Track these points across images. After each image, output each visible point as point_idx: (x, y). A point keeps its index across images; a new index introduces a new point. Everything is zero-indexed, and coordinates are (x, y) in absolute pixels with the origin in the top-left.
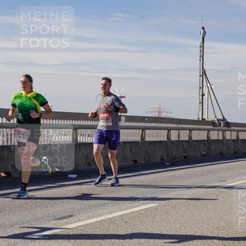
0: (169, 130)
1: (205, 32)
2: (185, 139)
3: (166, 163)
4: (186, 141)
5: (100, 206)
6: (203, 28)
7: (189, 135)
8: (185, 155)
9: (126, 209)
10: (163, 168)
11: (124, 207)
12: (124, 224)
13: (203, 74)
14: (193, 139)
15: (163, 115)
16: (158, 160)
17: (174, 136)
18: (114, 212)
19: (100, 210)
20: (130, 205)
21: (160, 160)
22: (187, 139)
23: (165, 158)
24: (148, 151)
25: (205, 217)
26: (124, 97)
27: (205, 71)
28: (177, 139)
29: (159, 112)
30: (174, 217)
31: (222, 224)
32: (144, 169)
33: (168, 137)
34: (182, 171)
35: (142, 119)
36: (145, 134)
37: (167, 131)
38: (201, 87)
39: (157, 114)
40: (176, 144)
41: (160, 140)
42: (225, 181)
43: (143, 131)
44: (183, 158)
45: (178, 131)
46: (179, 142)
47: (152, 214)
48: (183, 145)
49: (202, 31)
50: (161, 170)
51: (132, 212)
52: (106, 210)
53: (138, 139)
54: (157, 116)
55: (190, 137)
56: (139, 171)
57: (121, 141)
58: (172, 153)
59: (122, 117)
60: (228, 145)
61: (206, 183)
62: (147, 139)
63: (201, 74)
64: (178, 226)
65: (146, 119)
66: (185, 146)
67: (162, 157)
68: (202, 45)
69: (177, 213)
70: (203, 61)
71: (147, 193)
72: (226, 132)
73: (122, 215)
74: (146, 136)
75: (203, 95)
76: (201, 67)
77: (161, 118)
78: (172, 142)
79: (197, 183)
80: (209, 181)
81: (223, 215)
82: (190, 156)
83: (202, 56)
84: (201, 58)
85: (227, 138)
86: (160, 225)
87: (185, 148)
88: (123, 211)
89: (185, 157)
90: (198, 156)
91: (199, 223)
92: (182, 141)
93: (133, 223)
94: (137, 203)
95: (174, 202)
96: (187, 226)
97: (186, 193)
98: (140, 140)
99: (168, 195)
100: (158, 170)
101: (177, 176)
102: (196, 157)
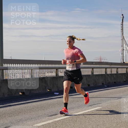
0: (106, 68)
2: (114, 73)
3: (105, 86)
4: (115, 74)
5: (71, 109)
7: (117, 71)
8: (115, 81)
9: (85, 110)
10: (104, 88)
12: (84, 118)
14: (119, 73)
15: (103, 61)
16: (101, 84)
17: (109, 72)
19: (71, 111)
20: (87, 108)
21: (102, 84)
22: (116, 73)
23: (104, 83)
24: (95, 80)
27: (124, 37)
28: (111, 73)
29: (101, 59)
32: (94, 89)
33: (106, 72)
34: (113, 90)
35: (92, 63)
36: (93, 71)
37: (105, 69)
39: (99, 60)
40: (110, 75)
41: (101, 74)
43: (92, 69)
44: (114, 83)
45: (111, 69)
46: (112, 75)
47: (98, 113)
50: (103, 89)
51: (88, 112)
52: (74, 111)
53: (90, 73)
54: (99, 61)
55: (117, 72)
56: (91, 90)
58: (108, 80)
62: (95, 74)
63: (122, 39)
64: (112, 118)
65: (94, 63)
66: (115, 77)
67: (103, 83)
68: (122, 24)
71: (96, 102)
73: (83, 113)
74: (94, 72)
75: (123, 50)
76: (122, 35)
77: (101, 62)
78: (108, 75)
82: (117, 82)
83: (122, 29)
86: (103, 118)
88: (83, 111)
89: (115, 82)
90: (122, 82)
92: (113, 74)
93: (89, 118)
94: (90, 107)
95: (110, 106)
96: (117, 118)
97: (116, 101)
98: (91, 74)
99: (107, 103)
100: (101, 90)
101: (111, 92)
102: (120, 82)
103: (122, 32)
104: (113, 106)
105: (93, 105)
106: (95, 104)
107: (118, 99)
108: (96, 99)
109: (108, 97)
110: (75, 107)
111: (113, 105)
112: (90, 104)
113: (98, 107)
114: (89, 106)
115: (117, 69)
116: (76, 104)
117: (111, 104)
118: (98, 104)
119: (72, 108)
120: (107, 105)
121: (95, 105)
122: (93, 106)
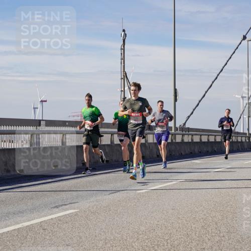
1: (125, 35)
2: (107, 143)
4: (108, 145)
5: (18, 214)
6: (124, 31)
7: (111, 139)
8: (107, 159)
9: (45, 216)
11: (43, 214)
12: (43, 231)
13: (124, 77)
14: (115, 143)
16: (79, 165)
18: (32, 220)
19: (18, 218)
20: (49, 211)
21: (81, 165)
22: (109, 143)
25: (125, 222)
26: (46, 101)
27: (126, 74)
30: (94, 223)
31: (143, 228)
35: (63, 123)
36: (65, 138)
38: (123, 89)
39: (80, 118)
43: (63, 136)
46: (101, 146)
47: (71, 221)
48: (105, 149)
49: (123, 33)
51: (52, 219)
52: (24, 218)
53: (59, 144)
54: (80, 120)
55: (112, 141)
58: (93, 157)
59: (41, 122)
60: (151, 148)
61: (128, 187)
62: (68, 144)
63: (123, 77)
64: (97, 232)
65: (67, 124)
66: (107, 150)
67: (83, 162)
68: (123, 48)
69: (97, 218)
70: (124, 63)
71: (67, 199)
72: (148, 135)
73: (41, 222)
74: (67, 141)
76: (123, 70)
79: (119, 188)
80: (131, 186)
81: (144, 219)
82: (112, 160)
83: (123, 59)
84: (122, 60)
85: (149, 142)
86: (80, 231)
87: (107, 153)
88: (41, 217)
89: (107, 161)
91: (120, 228)
92: (104, 145)
93: (52, 231)
94: (56, 210)
95: (95, 207)
96: (107, 231)
97: (107, 198)
98: (61, 145)
99: (89, 201)
100: (80, 175)
101: (99, 181)
102: (118, 161)
103: (123, 64)
104: (100, 207)
105: (62, 205)
106: (66, 203)
107: (111, 193)
108: (69, 194)
109: (93, 189)
110: (26, 210)
111: (101, 205)
112: (57, 205)
113: (71, 209)
114: (54, 207)
115: (112, 135)
116: (29, 204)
117: (97, 203)
118: (72, 205)
119: (20, 212)
120: (88, 205)
121: (65, 205)
122: (60, 208)
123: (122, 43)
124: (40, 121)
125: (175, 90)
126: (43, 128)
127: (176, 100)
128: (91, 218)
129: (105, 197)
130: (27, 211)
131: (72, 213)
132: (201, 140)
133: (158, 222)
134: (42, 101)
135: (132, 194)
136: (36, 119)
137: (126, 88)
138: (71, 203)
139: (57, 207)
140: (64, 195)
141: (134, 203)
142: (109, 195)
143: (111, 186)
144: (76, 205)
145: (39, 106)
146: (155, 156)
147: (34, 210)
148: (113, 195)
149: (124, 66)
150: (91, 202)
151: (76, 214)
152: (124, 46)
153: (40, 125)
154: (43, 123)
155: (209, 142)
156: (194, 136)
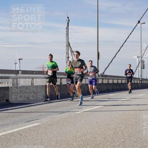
1: (69, 20)
4: (58, 85)
6: (68, 18)
7: (60, 82)
9: (21, 127)
11: (20, 126)
12: (20, 136)
14: (63, 84)
18: (14, 129)
19: (5, 128)
20: (24, 124)
25: (68, 131)
26: (22, 59)
27: (69, 43)
29: (43, 68)
30: (50, 131)
31: (79, 134)
34: (56, 103)
35: (32, 72)
36: (33, 81)
38: (67, 52)
39: (42, 69)
41: (43, 85)
42: (81, 109)
47: (36, 130)
49: (67, 19)
51: (25, 129)
52: (9, 128)
53: (30, 84)
54: (42, 70)
57: (19, 85)
60: (84, 87)
61: (70, 110)
62: (35, 85)
63: (67, 45)
64: (52, 136)
65: (34, 72)
68: (67, 28)
69: (52, 128)
71: (34, 117)
73: (19, 131)
74: (34, 83)
75: (68, 58)
76: (67, 41)
79: (65, 110)
80: (72, 109)
81: (80, 129)
83: (68, 34)
85: (83, 83)
86: (41, 136)
88: (19, 128)
90: (66, 94)
91: (65, 134)
93: (25, 135)
95: (51, 122)
96: (57, 136)
97: (58, 116)
101: (53, 106)
102: (64, 95)
103: (67, 38)
105: (31, 121)
106: (33, 119)
108: (35, 114)
109: (49, 111)
111: (54, 121)
112: (28, 120)
113: (36, 123)
114: (27, 122)
115: (61, 79)
116: (11, 120)
117: (52, 119)
118: (37, 120)
119: (6, 125)
120: (47, 120)
121: (33, 120)
122: (30, 122)
123: (67, 25)
124: (18, 71)
125: (98, 53)
126: (20, 75)
127: (98, 59)
128: (48, 128)
129: (57, 116)
130: (11, 124)
131: (37, 125)
132: (113, 82)
133: (88, 130)
134: (20, 59)
135: (72, 114)
136: (16, 70)
137: (69, 52)
138: (37, 119)
139: (28, 122)
140: (32, 114)
141: (74, 120)
142: (59, 114)
143: (60, 110)
144: (39, 120)
145: (18, 62)
146: (86, 91)
147: (15, 123)
148: (61, 114)
149: (68, 38)
150: (48, 119)
151: (39, 126)
152: (68, 27)
153: (18, 73)
154: (20, 72)
155: (118, 84)
156: (109, 80)
